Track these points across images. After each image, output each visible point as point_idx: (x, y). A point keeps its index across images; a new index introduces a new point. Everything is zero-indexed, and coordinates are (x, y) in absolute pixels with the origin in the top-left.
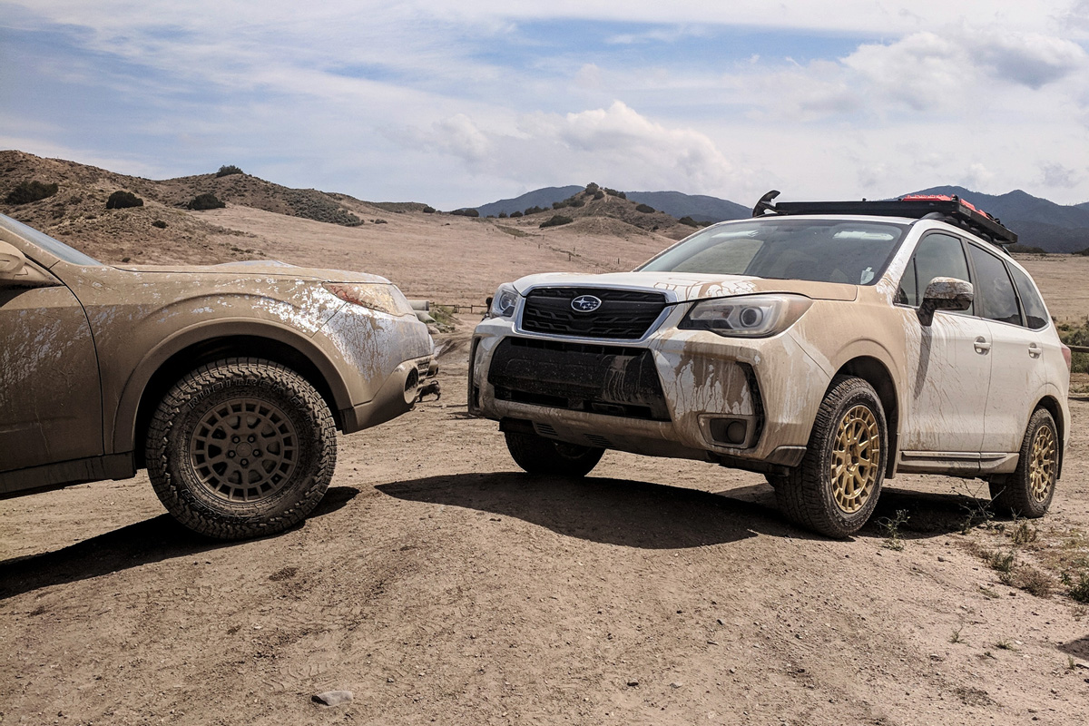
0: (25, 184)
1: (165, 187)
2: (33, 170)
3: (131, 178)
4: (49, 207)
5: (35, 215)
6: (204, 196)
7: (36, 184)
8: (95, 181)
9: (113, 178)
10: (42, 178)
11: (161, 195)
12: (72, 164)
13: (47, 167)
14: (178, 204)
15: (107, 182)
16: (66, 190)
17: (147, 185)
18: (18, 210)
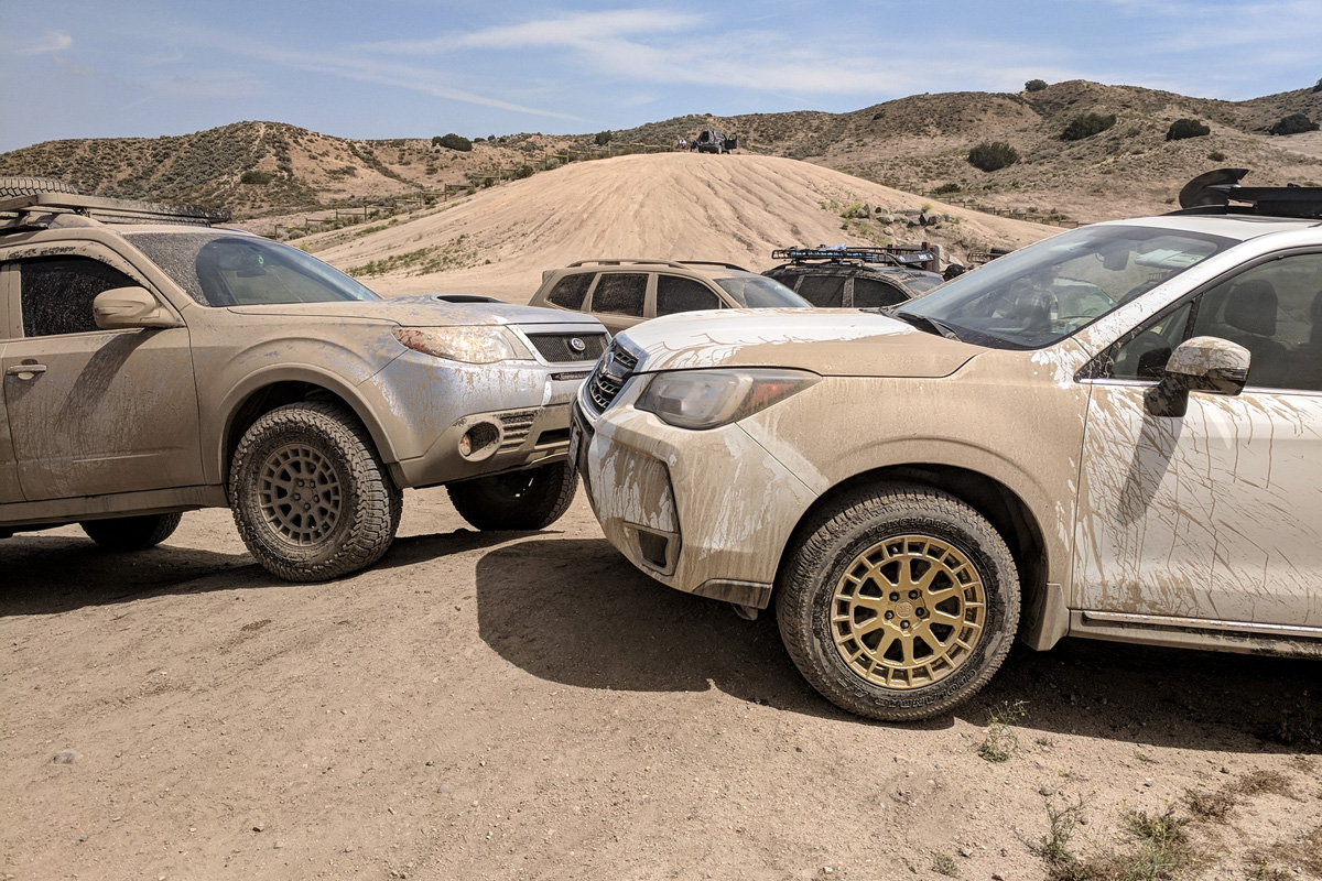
0: (1082, 117)
1: (1246, 109)
2: (1096, 101)
3: (1205, 101)
4: (1103, 142)
5: (1087, 152)
6: (1292, 118)
7: (1093, 117)
8: (1161, 107)
9: (1184, 103)
10: (1100, 110)
11: (1239, 119)
12: (1139, 91)
13: (1112, 96)
14: (1259, 129)
15: (1176, 107)
16: (1124, 121)
17: (1224, 109)
18: (1072, 147)
